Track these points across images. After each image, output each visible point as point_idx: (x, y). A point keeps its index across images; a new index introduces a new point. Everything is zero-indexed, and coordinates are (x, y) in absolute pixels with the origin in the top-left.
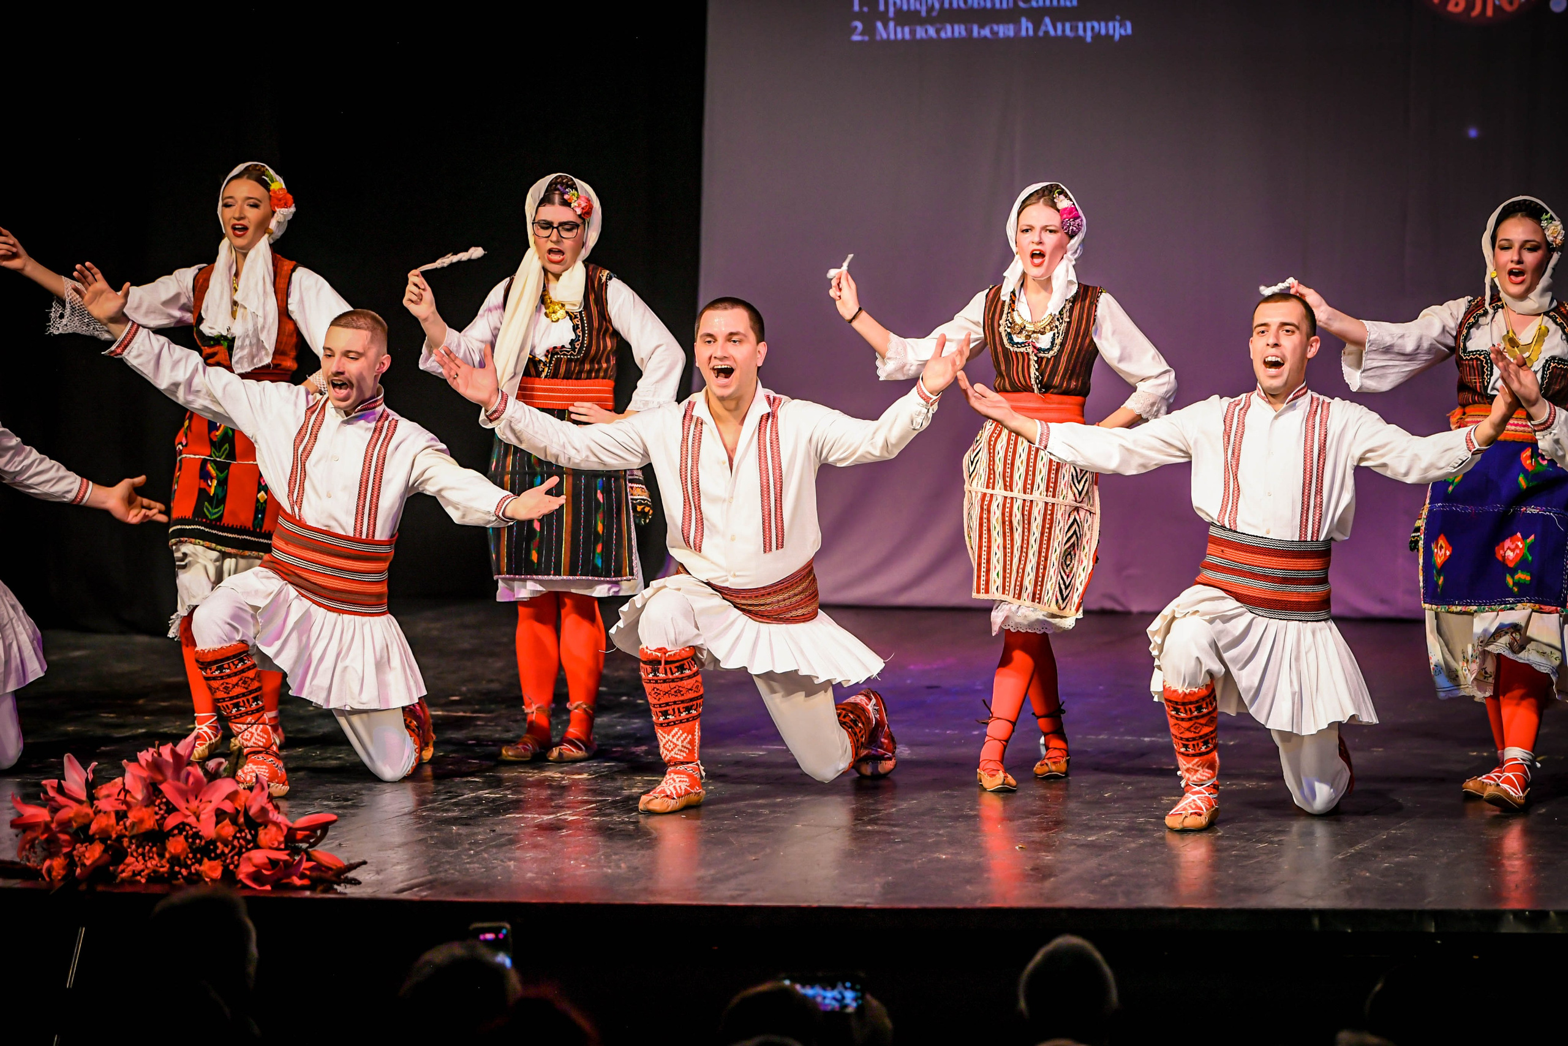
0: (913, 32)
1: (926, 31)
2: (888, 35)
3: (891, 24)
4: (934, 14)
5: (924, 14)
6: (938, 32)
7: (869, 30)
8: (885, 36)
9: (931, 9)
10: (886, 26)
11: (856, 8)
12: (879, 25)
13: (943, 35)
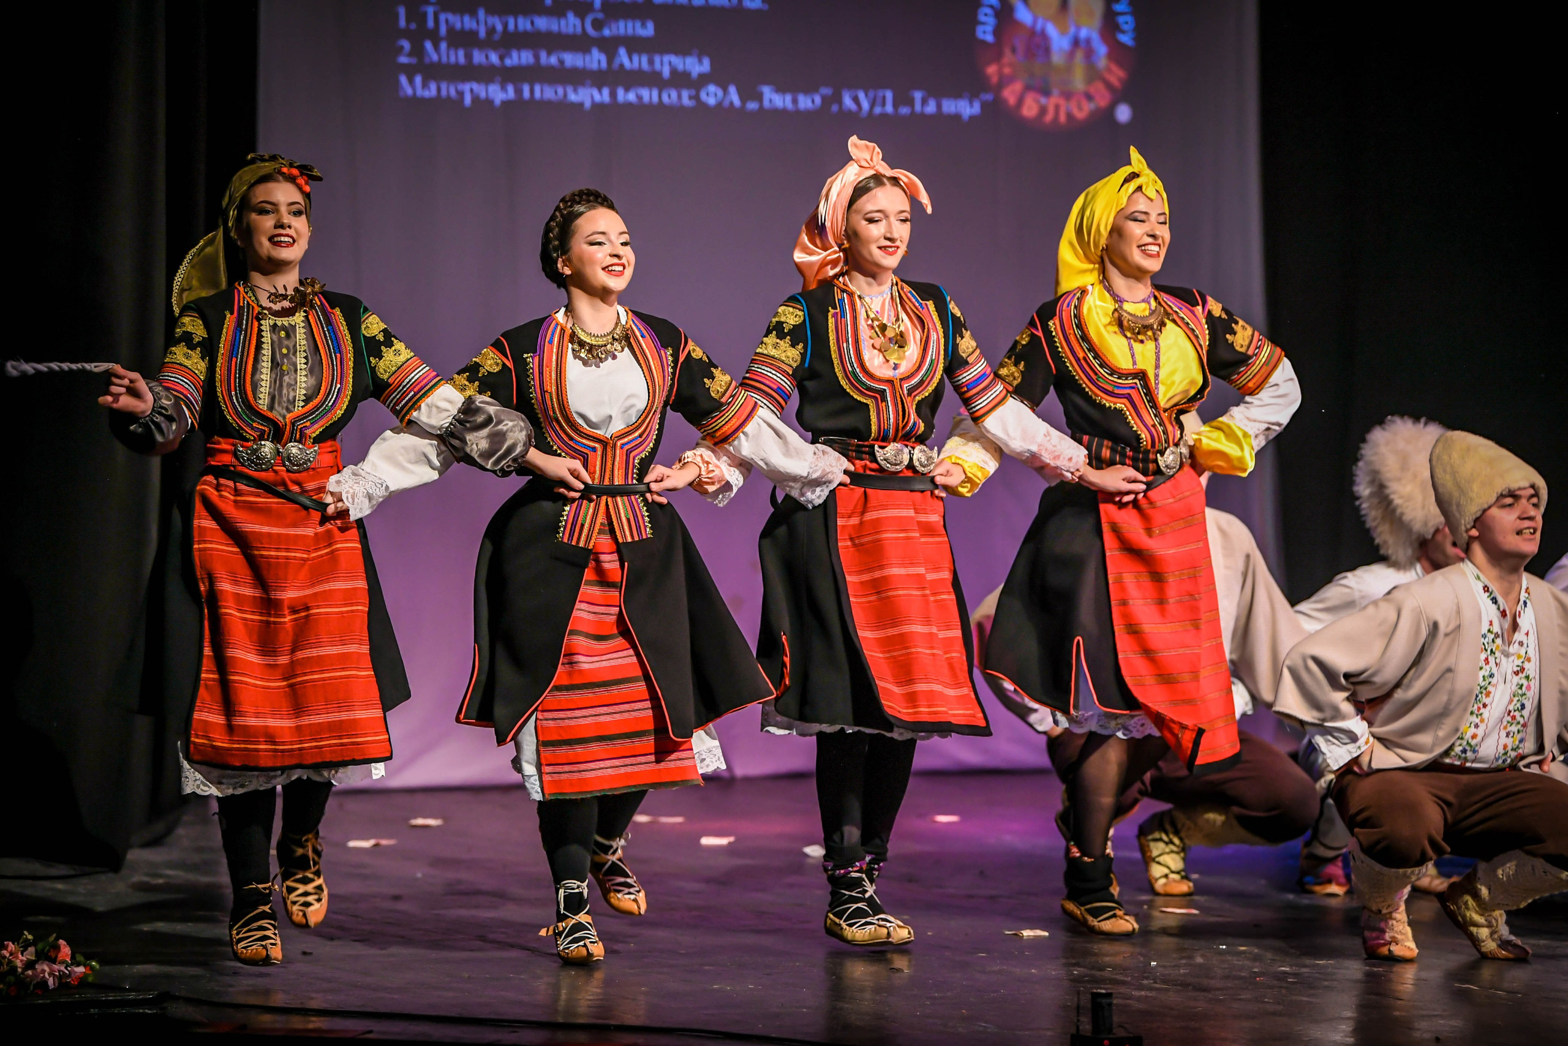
0: (469, 57)
1: (487, 57)
2: (440, 58)
3: (443, 46)
4: (497, 37)
5: (482, 33)
6: (502, 58)
7: (418, 51)
8: (435, 57)
9: (491, 31)
10: (436, 47)
11: (402, 23)
12: (428, 45)
13: (508, 62)
